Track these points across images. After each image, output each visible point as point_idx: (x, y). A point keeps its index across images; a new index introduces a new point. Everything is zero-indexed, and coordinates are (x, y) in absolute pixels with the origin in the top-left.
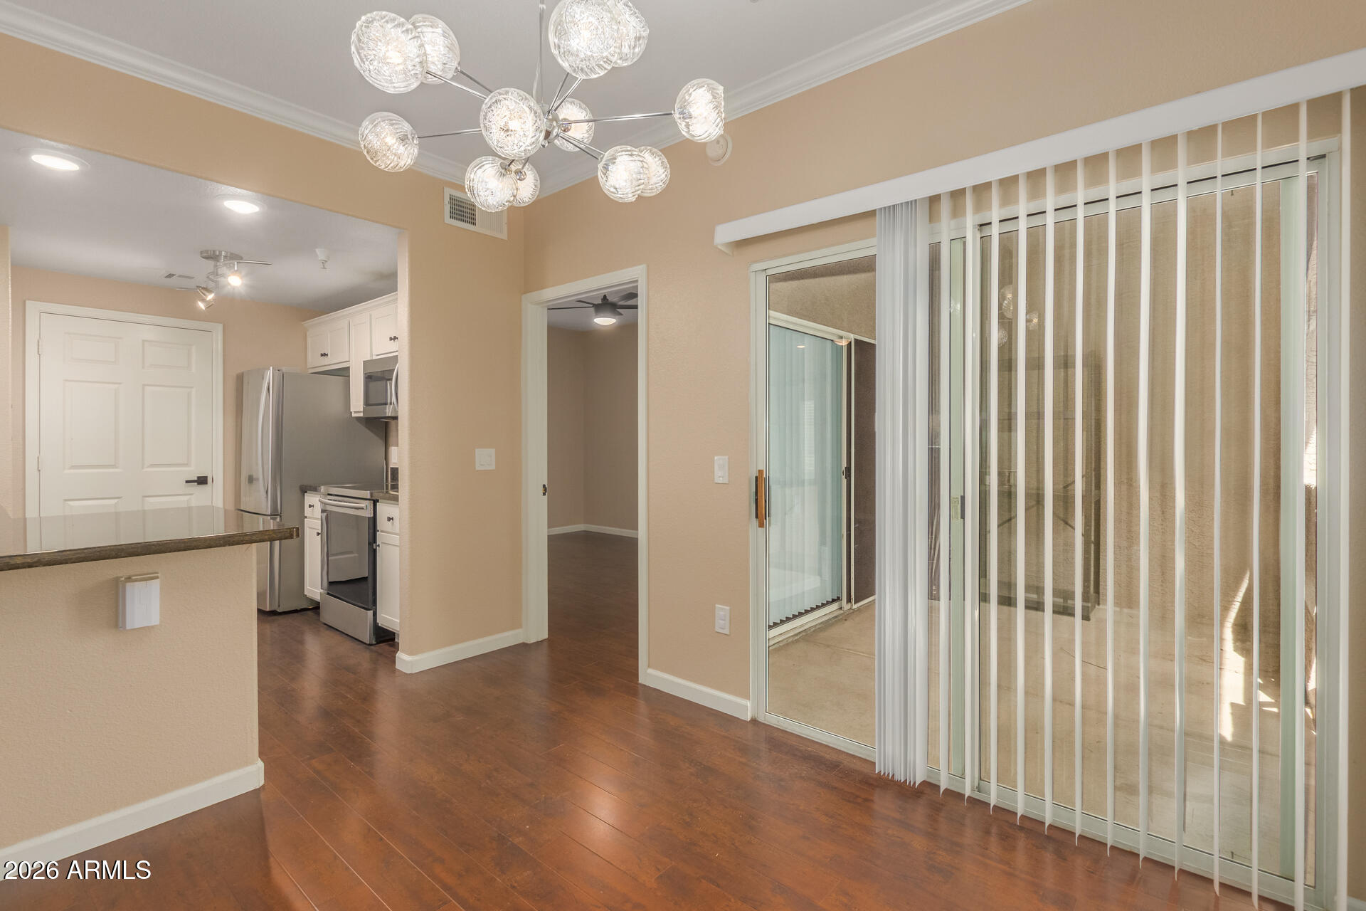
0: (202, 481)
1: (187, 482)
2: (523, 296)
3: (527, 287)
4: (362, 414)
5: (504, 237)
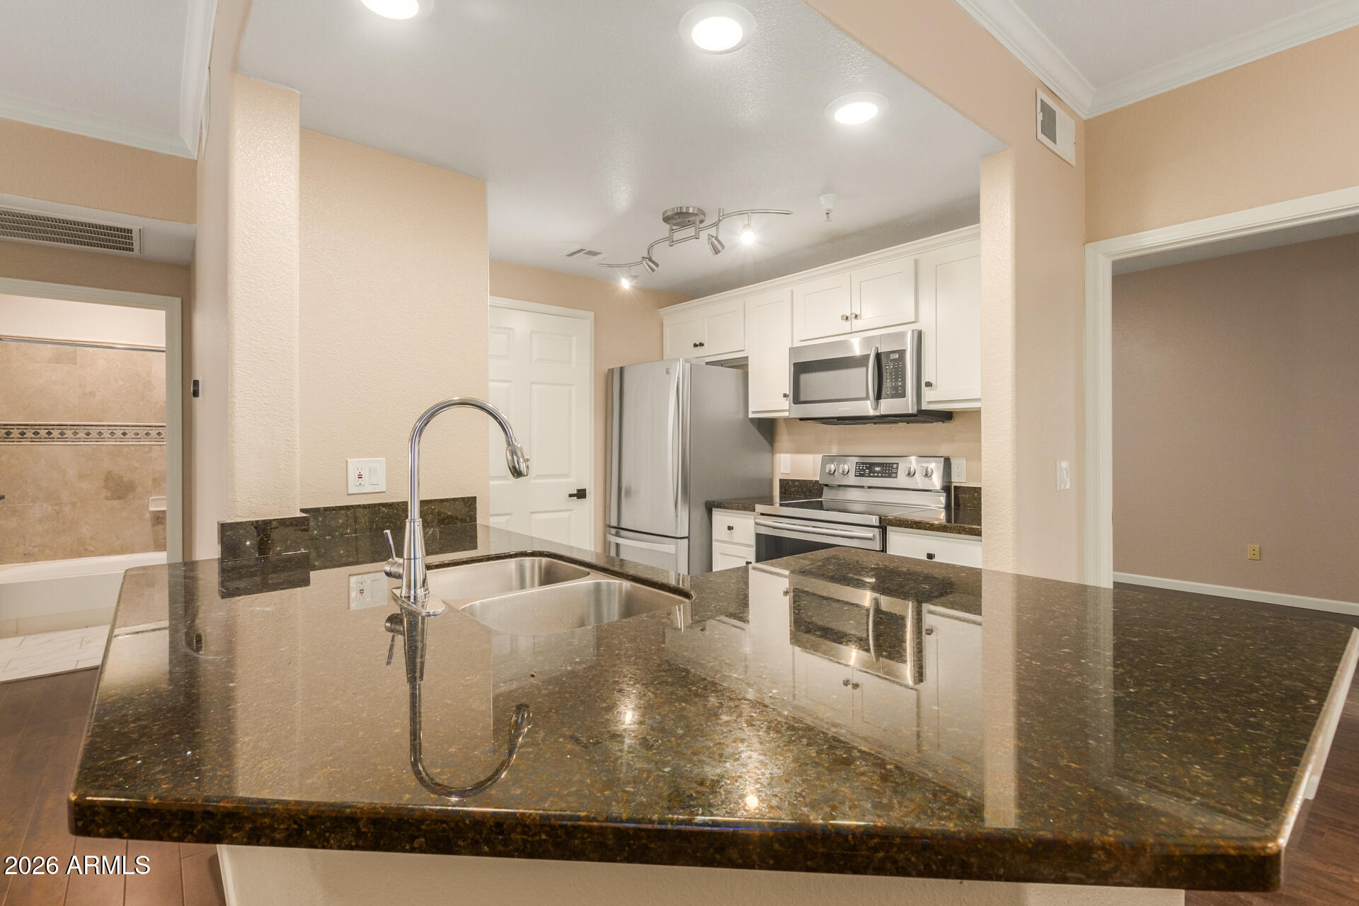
0: (581, 494)
1: (571, 496)
2: (1087, 245)
3: (1093, 233)
4: (786, 414)
5: (1073, 163)
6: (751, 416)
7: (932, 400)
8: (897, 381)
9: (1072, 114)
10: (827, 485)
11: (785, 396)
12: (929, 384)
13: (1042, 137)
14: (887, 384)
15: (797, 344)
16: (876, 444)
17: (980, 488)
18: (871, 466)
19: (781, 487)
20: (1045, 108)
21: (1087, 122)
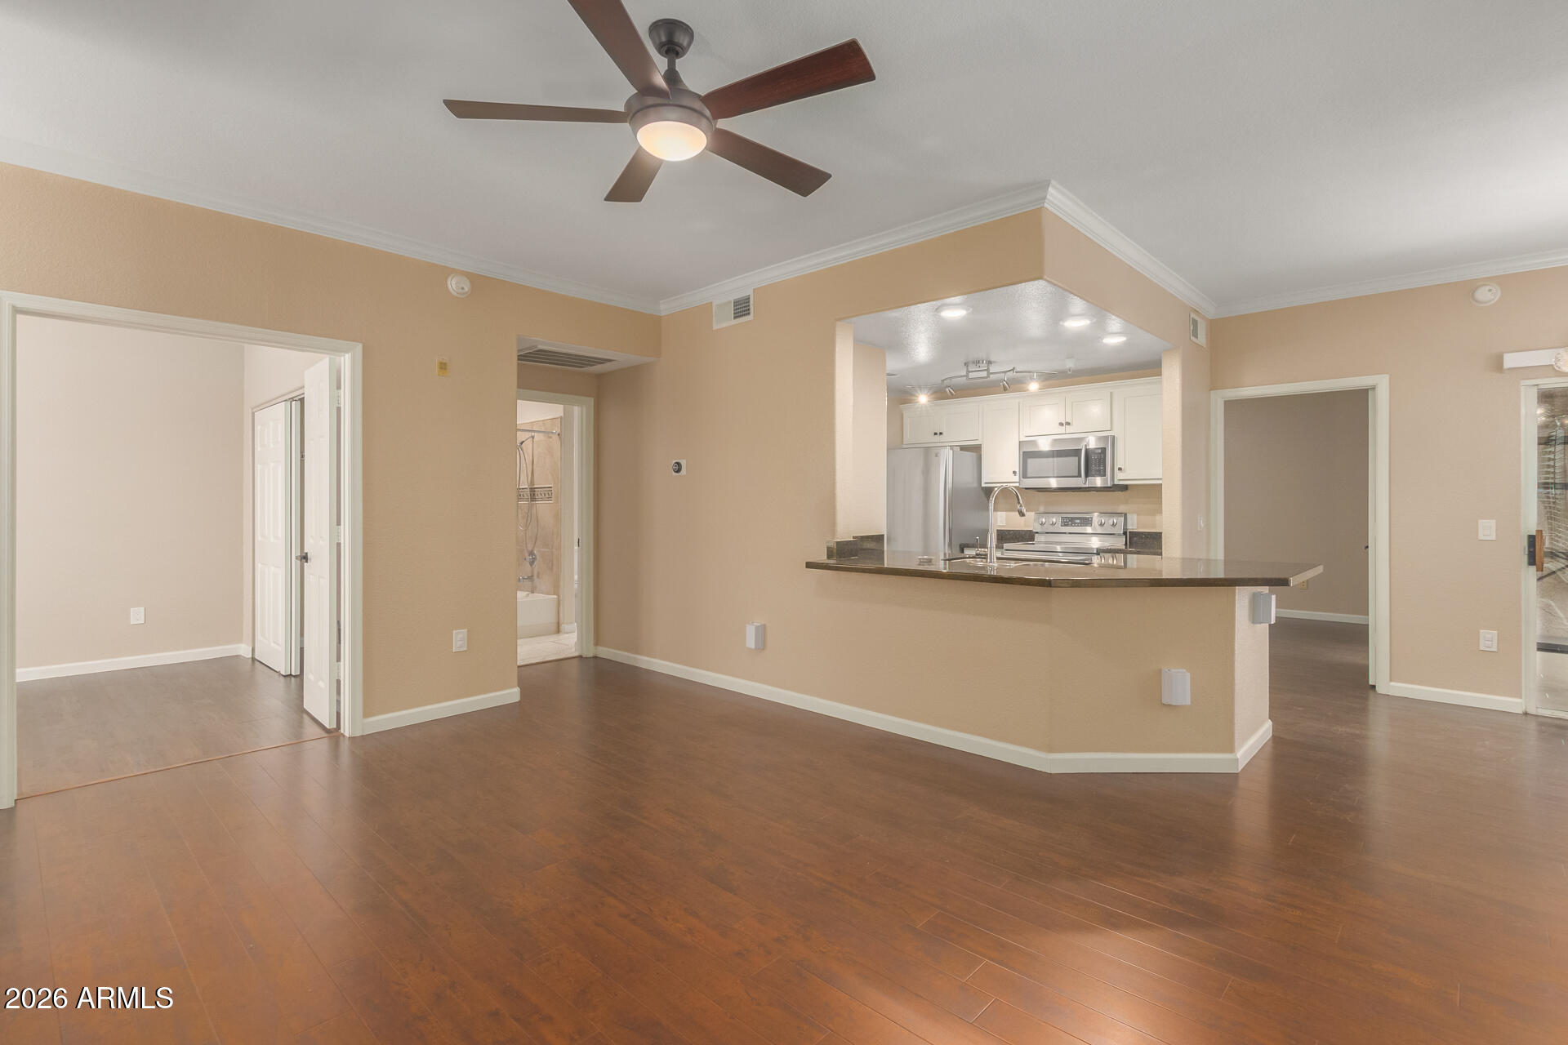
2: (1212, 392)
3: (1214, 385)
4: (1017, 485)
5: (1205, 346)
6: (983, 485)
7: (1120, 478)
8: (1099, 466)
9: (1203, 317)
10: (1037, 533)
11: (1014, 472)
12: (1120, 469)
13: (1193, 338)
14: (1093, 467)
15: (1023, 439)
16: (1074, 505)
17: (1161, 533)
18: (1072, 519)
19: (998, 535)
20: (1194, 320)
21: (1211, 320)
